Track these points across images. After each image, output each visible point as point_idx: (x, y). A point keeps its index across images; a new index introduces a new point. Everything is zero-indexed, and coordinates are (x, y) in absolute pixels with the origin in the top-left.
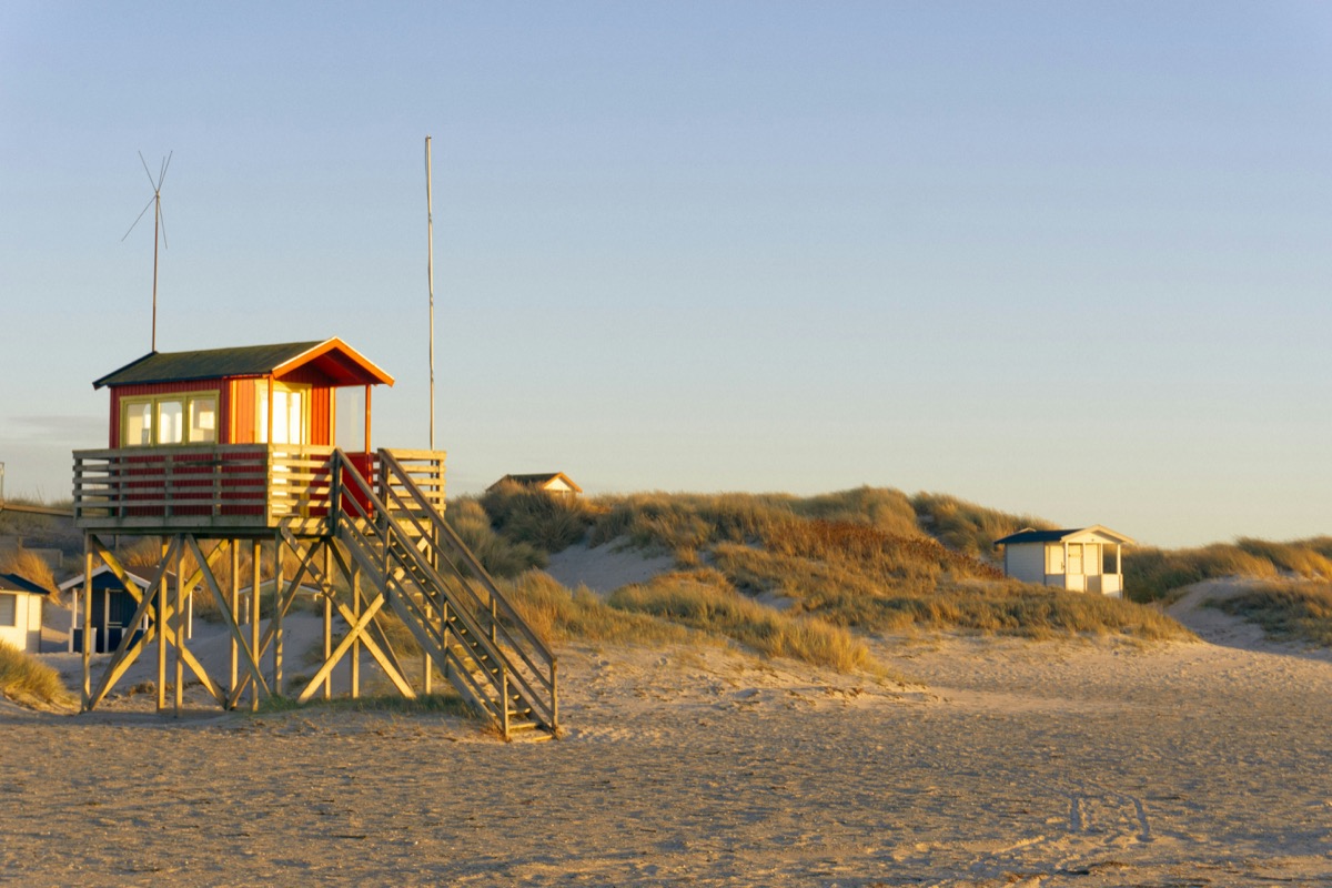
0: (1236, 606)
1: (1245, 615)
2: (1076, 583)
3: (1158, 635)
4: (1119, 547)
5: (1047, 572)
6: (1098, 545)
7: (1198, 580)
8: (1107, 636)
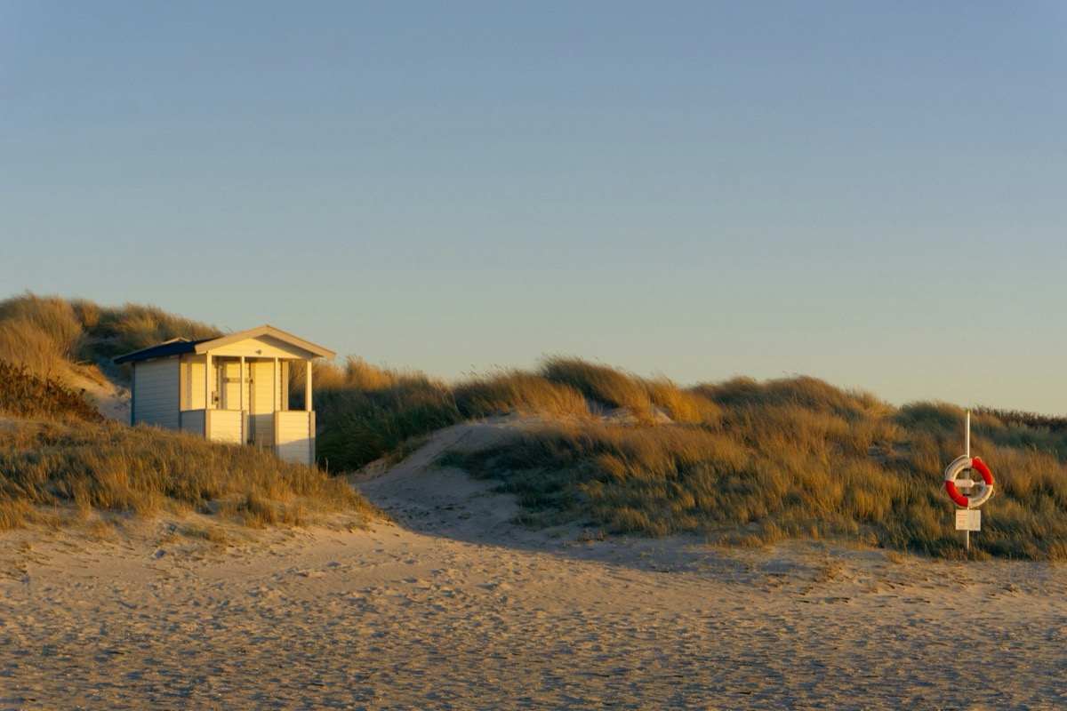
0: (491, 462)
1: (503, 478)
2: (225, 427)
3: (275, 514)
4: (309, 365)
5: (184, 408)
6: (281, 360)
7: (451, 422)
8: (158, 518)
